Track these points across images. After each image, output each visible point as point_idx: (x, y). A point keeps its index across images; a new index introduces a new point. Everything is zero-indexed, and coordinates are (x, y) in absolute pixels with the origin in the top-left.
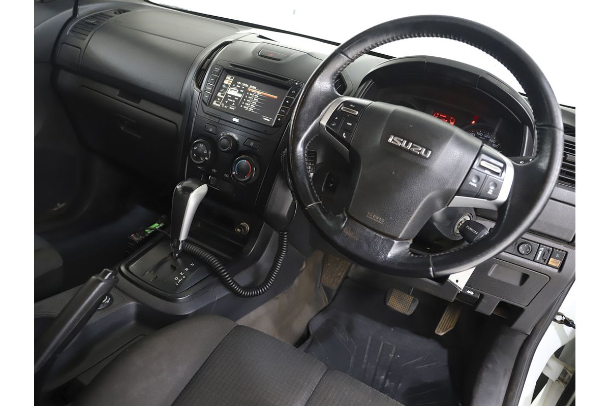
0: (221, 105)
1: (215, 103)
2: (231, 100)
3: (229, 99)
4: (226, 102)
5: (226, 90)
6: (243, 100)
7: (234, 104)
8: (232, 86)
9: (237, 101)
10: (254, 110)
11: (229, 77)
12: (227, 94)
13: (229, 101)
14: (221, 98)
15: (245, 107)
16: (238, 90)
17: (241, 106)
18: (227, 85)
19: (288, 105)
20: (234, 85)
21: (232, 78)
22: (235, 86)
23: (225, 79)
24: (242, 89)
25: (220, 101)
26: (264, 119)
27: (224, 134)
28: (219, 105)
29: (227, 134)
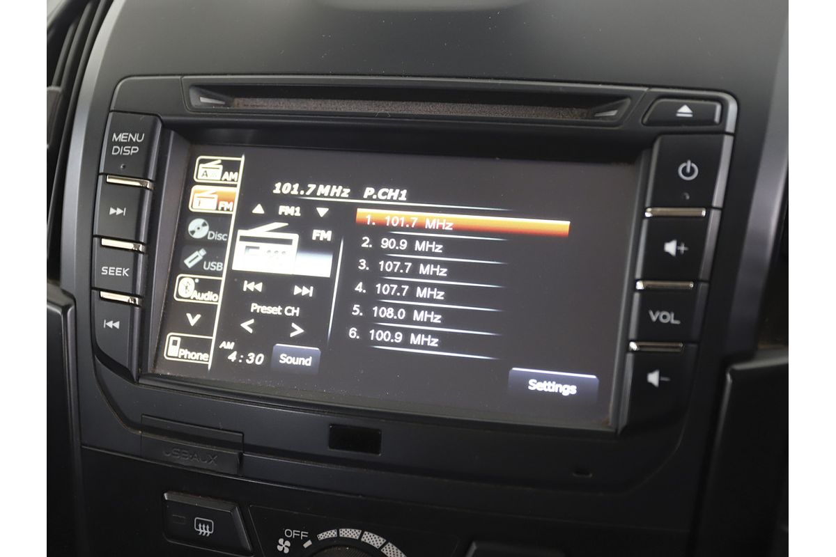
0: (221, 355)
1: (174, 350)
2: (275, 310)
3: (255, 307)
4: (246, 326)
5: (216, 250)
6: (347, 296)
7: (298, 330)
8: (247, 219)
9: (313, 311)
10: (447, 342)
11: (209, 169)
12: (237, 277)
13: (257, 315)
14: (207, 310)
15: (383, 336)
16: (295, 237)
17: (353, 333)
18: (217, 221)
19: (684, 266)
20: (259, 210)
21: (229, 167)
22: (271, 216)
23: (189, 182)
24: (323, 224)
25: (205, 327)
26: (534, 385)
27: (297, 542)
28: (204, 356)
29: (322, 536)
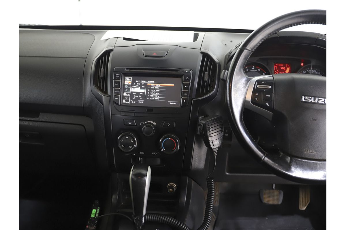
0: (131, 102)
1: (124, 102)
2: (138, 96)
3: (135, 96)
4: (134, 98)
5: (129, 89)
6: (147, 94)
7: (141, 98)
9: (143, 96)
10: (160, 99)
11: (127, 79)
12: (132, 93)
13: (135, 97)
14: (128, 97)
15: (152, 99)
16: (139, 87)
17: (148, 98)
18: (129, 85)
19: (187, 89)
20: (134, 84)
21: (130, 79)
22: (136, 85)
23: (124, 81)
24: (143, 85)
25: (128, 98)
26: (171, 103)
27: (142, 124)
28: (128, 102)
29: (146, 122)
